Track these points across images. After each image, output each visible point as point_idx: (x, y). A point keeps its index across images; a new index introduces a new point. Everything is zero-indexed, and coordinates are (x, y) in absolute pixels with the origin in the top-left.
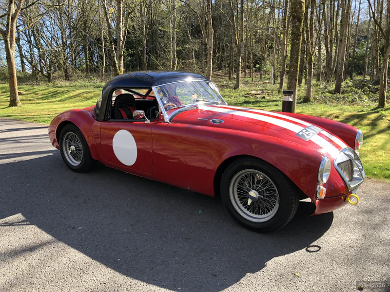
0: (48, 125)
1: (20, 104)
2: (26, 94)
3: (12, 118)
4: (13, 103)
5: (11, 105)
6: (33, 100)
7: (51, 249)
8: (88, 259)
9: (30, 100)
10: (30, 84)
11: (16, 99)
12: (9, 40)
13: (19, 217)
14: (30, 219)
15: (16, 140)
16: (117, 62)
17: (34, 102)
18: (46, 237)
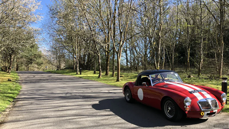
0: (122, 87)
1: (120, 80)
2: (124, 77)
3: (116, 86)
4: (118, 80)
5: (117, 81)
6: (126, 79)
7: (114, 116)
8: (121, 118)
9: (125, 79)
10: (128, 72)
11: (119, 79)
12: (119, 55)
13: (109, 110)
14: (111, 110)
15: (115, 93)
16: (156, 64)
17: (126, 80)
18: (114, 114)
